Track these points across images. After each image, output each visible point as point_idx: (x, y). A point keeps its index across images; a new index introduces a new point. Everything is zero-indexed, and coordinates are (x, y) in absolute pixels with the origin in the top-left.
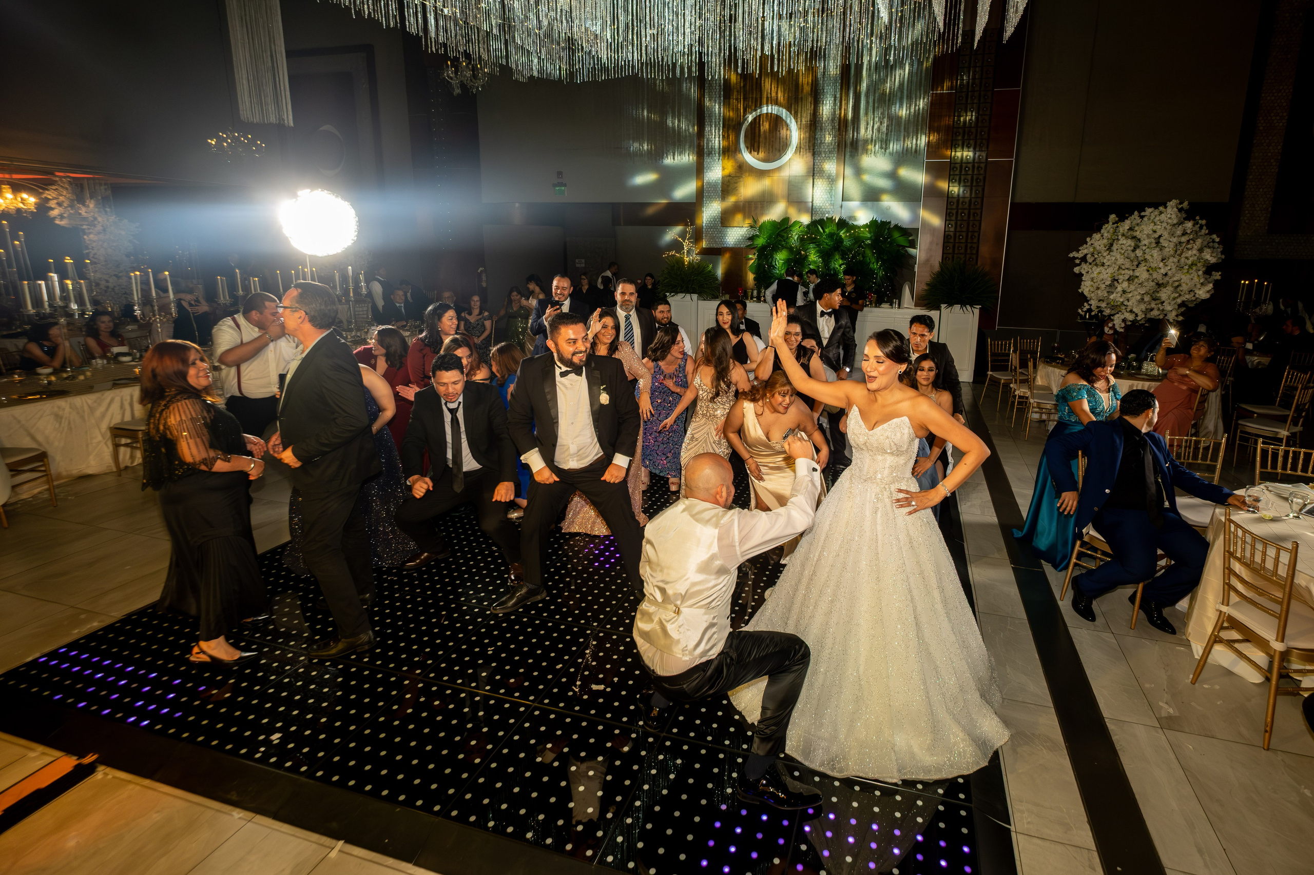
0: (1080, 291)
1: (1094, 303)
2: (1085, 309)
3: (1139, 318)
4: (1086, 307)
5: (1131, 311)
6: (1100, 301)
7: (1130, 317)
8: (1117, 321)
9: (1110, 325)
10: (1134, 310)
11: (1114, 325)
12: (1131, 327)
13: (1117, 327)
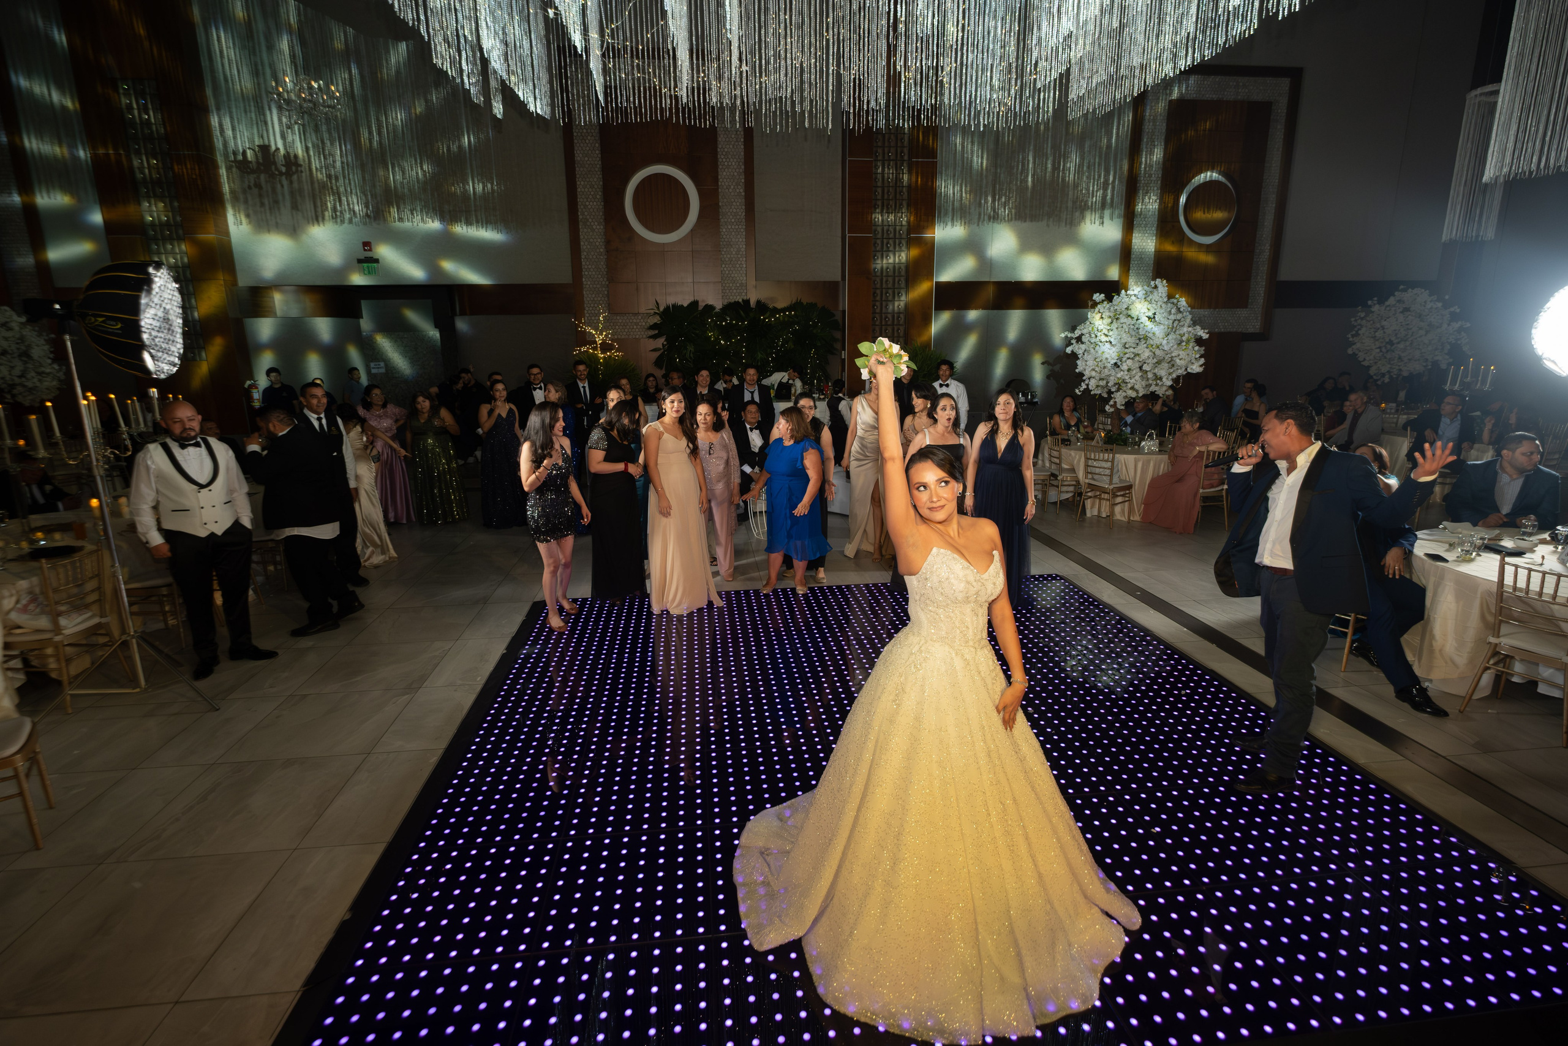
0: (1077, 371)
1: (1092, 384)
2: (1082, 389)
3: (1140, 395)
4: (1084, 386)
5: (1132, 388)
6: (1100, 379)
7: (1133, 394)
8: (1119, 399)
9: (1111, 403)
10: (1136, 387)
11: (1115, 402)
12: (1130, 404)
13: (1119, 406)
